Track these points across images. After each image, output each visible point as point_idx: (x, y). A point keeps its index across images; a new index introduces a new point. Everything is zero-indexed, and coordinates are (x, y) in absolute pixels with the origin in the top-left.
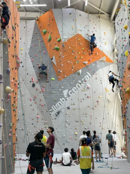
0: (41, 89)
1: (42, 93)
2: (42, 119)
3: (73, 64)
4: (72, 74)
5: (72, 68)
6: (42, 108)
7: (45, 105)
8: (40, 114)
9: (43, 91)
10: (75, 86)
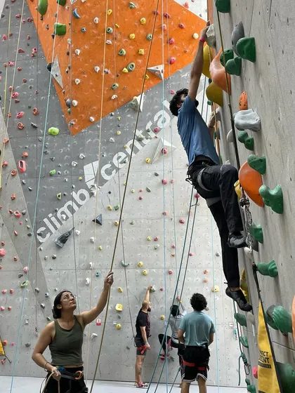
0: (17, 164)
1: (18, 177)
2: (15, 260)
3: (113, 77)
4: (114, 110)
5: (112, 89)
6: (17, 223)
7: (24, 214)
8: (9, 243)
9: (21, 171)
10: (123, 149)
